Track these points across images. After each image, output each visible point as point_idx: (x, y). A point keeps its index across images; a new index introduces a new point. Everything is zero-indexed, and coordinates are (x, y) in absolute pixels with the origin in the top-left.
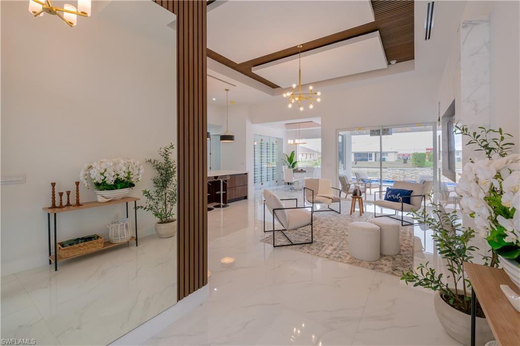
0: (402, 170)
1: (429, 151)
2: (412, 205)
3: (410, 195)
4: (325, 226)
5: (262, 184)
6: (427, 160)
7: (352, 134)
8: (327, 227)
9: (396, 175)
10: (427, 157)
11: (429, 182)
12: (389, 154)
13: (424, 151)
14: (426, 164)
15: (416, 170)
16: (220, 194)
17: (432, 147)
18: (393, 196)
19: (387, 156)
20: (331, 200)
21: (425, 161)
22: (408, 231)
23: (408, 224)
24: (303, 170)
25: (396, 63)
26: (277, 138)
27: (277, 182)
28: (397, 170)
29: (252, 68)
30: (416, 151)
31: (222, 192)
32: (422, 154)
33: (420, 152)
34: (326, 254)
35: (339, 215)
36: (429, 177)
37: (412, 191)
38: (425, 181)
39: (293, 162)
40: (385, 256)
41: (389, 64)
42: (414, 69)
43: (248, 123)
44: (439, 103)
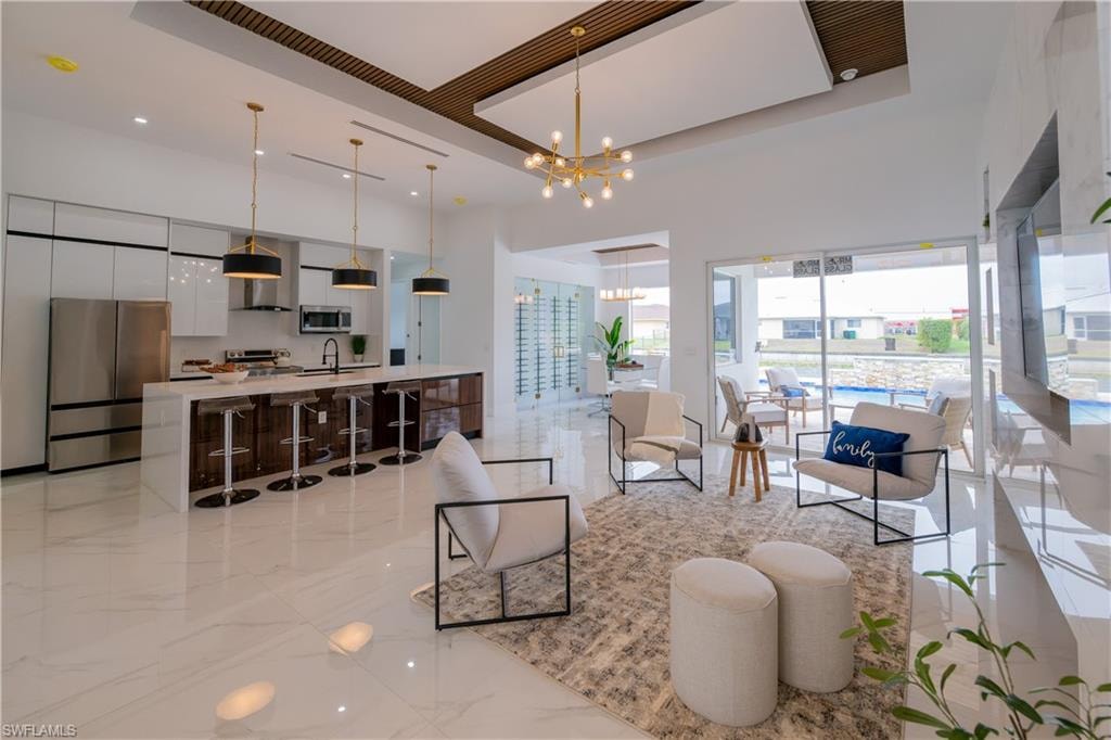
0: (893, 361)
1: (959, 315)
2: (907, 477)
3: (899, 447)
4: (637, 541)
5: (538, 396)
6: (955, 336)
7: (757, 275)
8: (646, 544)
9: (876, 374)
10: (954, 328)
11: (960, 402)
12: (863, 322)
13: (949, 316)
14: (951, 346)
15: (926, 362)
16: (398, 428)
17: (966, 307)
18: (850, 447)
19: (860, 325)
20: (673, 453)
21: (950, 338)
22: (894, 566)
23: (897, 537)
24: (638, 362)
25: (857, 76)
26: (579, 286)
27: (578, 390)
28: (878, 363)
29: (475, 105)
30: (927, 317)
31: (402, 423)
32: (941, 322)
33: (936, 317)
34: (591, 675)
35: (694, 496)
36: (962, 386)
37: (906, 437)
38: (948, 399)
39: (619, 342)
40: (798, 694)
41: (837, 81)
42: (909, 90)
43: (500, 251)
44: (987, 172)
